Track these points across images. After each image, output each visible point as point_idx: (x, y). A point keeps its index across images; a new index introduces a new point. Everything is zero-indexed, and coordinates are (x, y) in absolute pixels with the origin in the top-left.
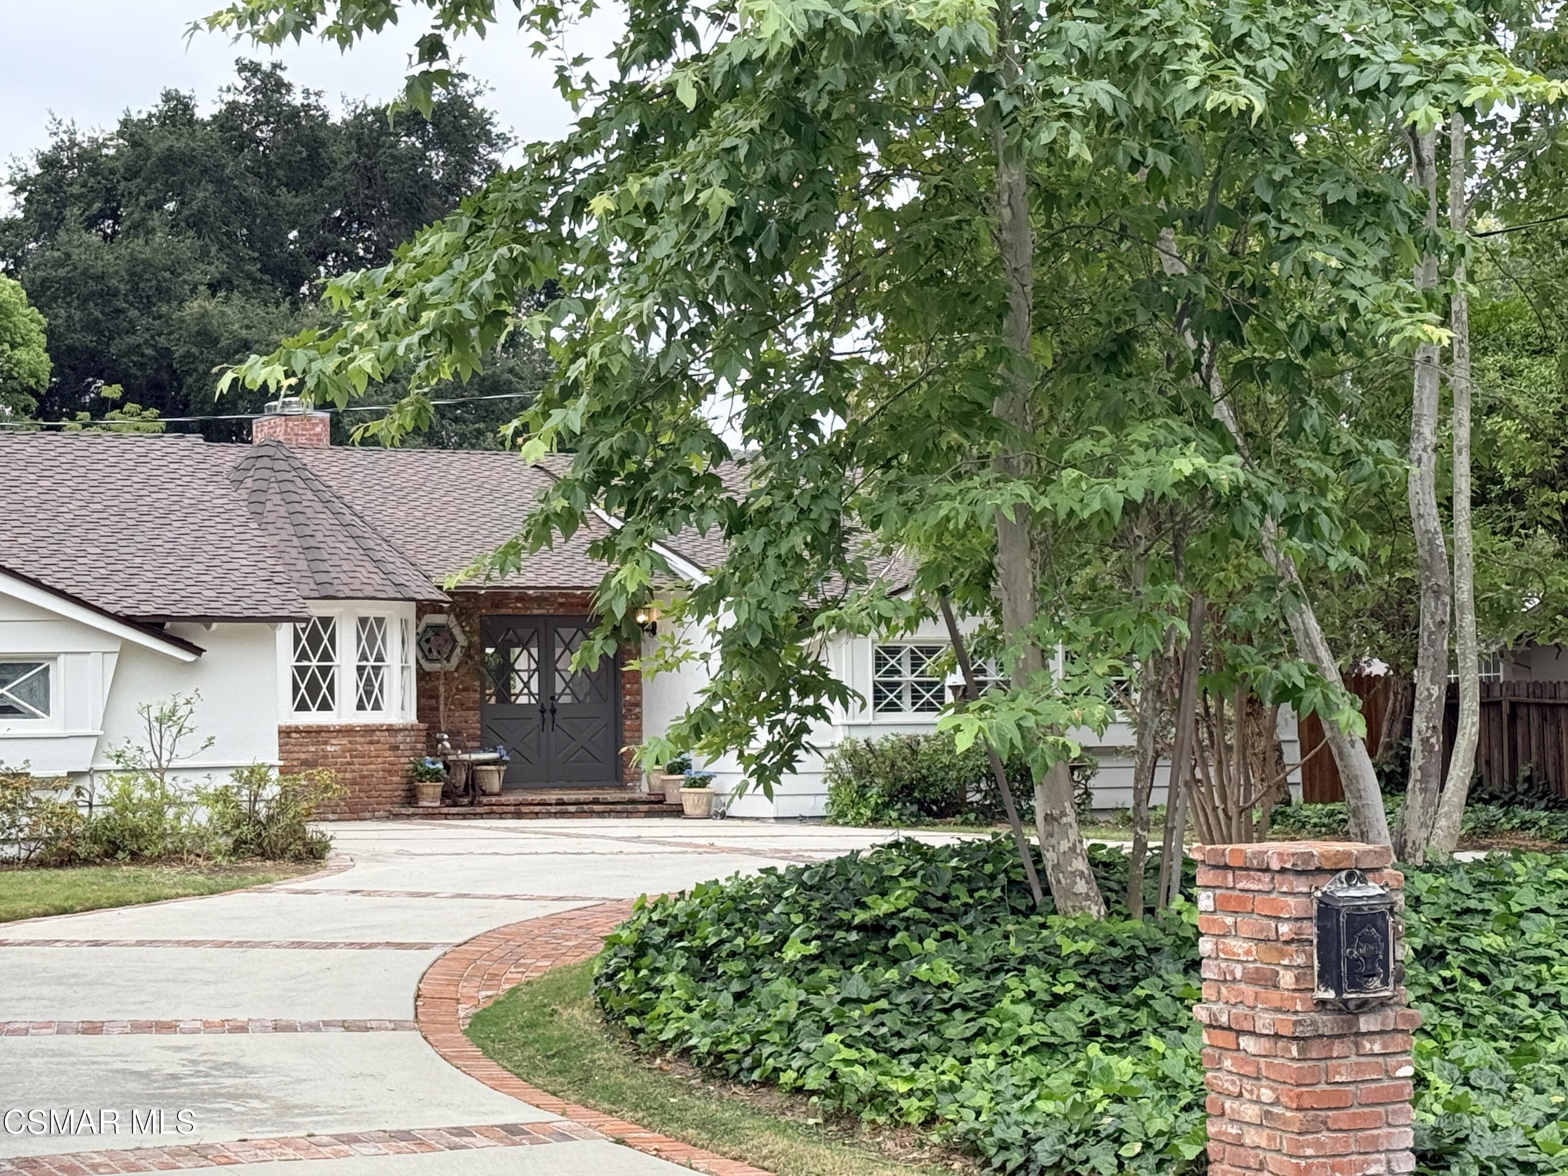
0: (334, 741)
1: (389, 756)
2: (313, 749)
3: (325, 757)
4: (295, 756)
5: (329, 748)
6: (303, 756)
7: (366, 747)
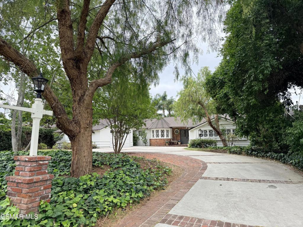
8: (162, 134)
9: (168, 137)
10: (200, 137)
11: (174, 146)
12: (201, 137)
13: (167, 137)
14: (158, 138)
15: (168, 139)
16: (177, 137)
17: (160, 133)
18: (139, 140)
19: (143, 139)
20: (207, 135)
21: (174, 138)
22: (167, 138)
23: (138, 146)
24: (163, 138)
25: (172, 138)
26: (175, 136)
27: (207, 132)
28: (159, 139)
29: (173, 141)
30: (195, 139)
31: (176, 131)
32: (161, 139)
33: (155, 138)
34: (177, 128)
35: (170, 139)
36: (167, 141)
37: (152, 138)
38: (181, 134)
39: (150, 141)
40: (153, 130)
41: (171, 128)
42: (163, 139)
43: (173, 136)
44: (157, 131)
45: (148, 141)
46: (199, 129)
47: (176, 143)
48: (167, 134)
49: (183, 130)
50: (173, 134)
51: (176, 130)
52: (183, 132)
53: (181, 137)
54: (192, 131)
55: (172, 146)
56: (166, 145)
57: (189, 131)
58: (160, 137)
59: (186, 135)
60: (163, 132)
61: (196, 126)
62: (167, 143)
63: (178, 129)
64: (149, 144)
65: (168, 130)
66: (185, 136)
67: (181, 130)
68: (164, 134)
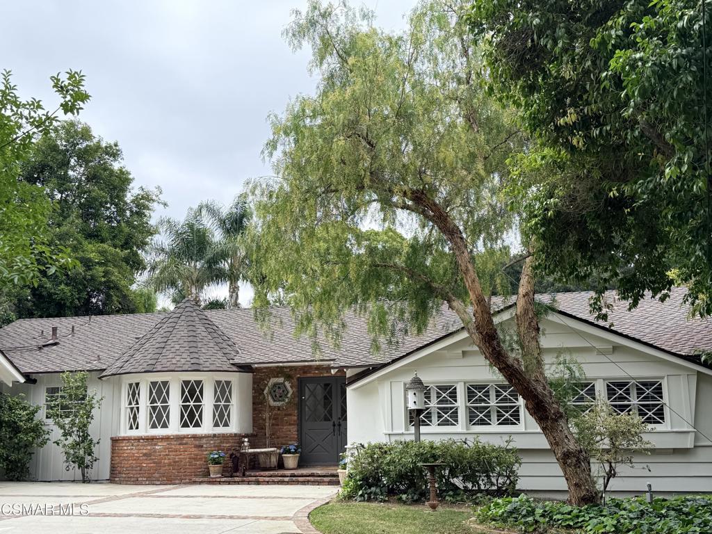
0: (159, 444)
1: (195, 451)
2: (149, 448)
3: (155, 452)
4: (141, 451)
5: (157, 447)
6: (144, 451)
7: (178, 447)
8: (186, 407)
9: (226, 425)
10: (412, 430)
11: (258, 483)
12: (423, 429)
13: (216, 425)
14: (159, 432)
15: (224, 437)
16: (277, 421)
17: (175, 403)
18: (44, 442)
19: (70, 440)
20: (455, 415)
21: (263, 428)
22: (221, 430)
23: (34, 480)
24: (191, 431)
25: (250, 431)
26: (266, 415)
27: (453, 395)
28: (167, 438)
29: (252, 446)
30: (384, 440)
31: (275, 385)
32: (179, 438)
33: (144, 430)
34: (279, 371)
35: (238, 438)
36: (219, 448)
37: (125, 432)
38: (300, 405)
39: (113, 451)
40: (134, 381)
41: (245, 368)
42: (195, 437)
43: (257, 420)
44: (160, 391)
45: (103, 451)
46: (409, 379)
47: (274, 460)
48: (216, 407)
49: (312, 380)
50: (257, 403)
51: (273, 381)
52: (314, 395)
53: (300, 425)
54: (367, 392)
55: (242, 482)
56: (208, 474)
57: (349, 390)
58: (174, 428)
59: (330, 412)
60: (192, 392)
61: (394, 361)
62: (215, 461)
63: (288, 377)
64: (103, 466)
65: (228, 383)
66: (326, 419)
67: (301, 385)
68: (197, 407)
